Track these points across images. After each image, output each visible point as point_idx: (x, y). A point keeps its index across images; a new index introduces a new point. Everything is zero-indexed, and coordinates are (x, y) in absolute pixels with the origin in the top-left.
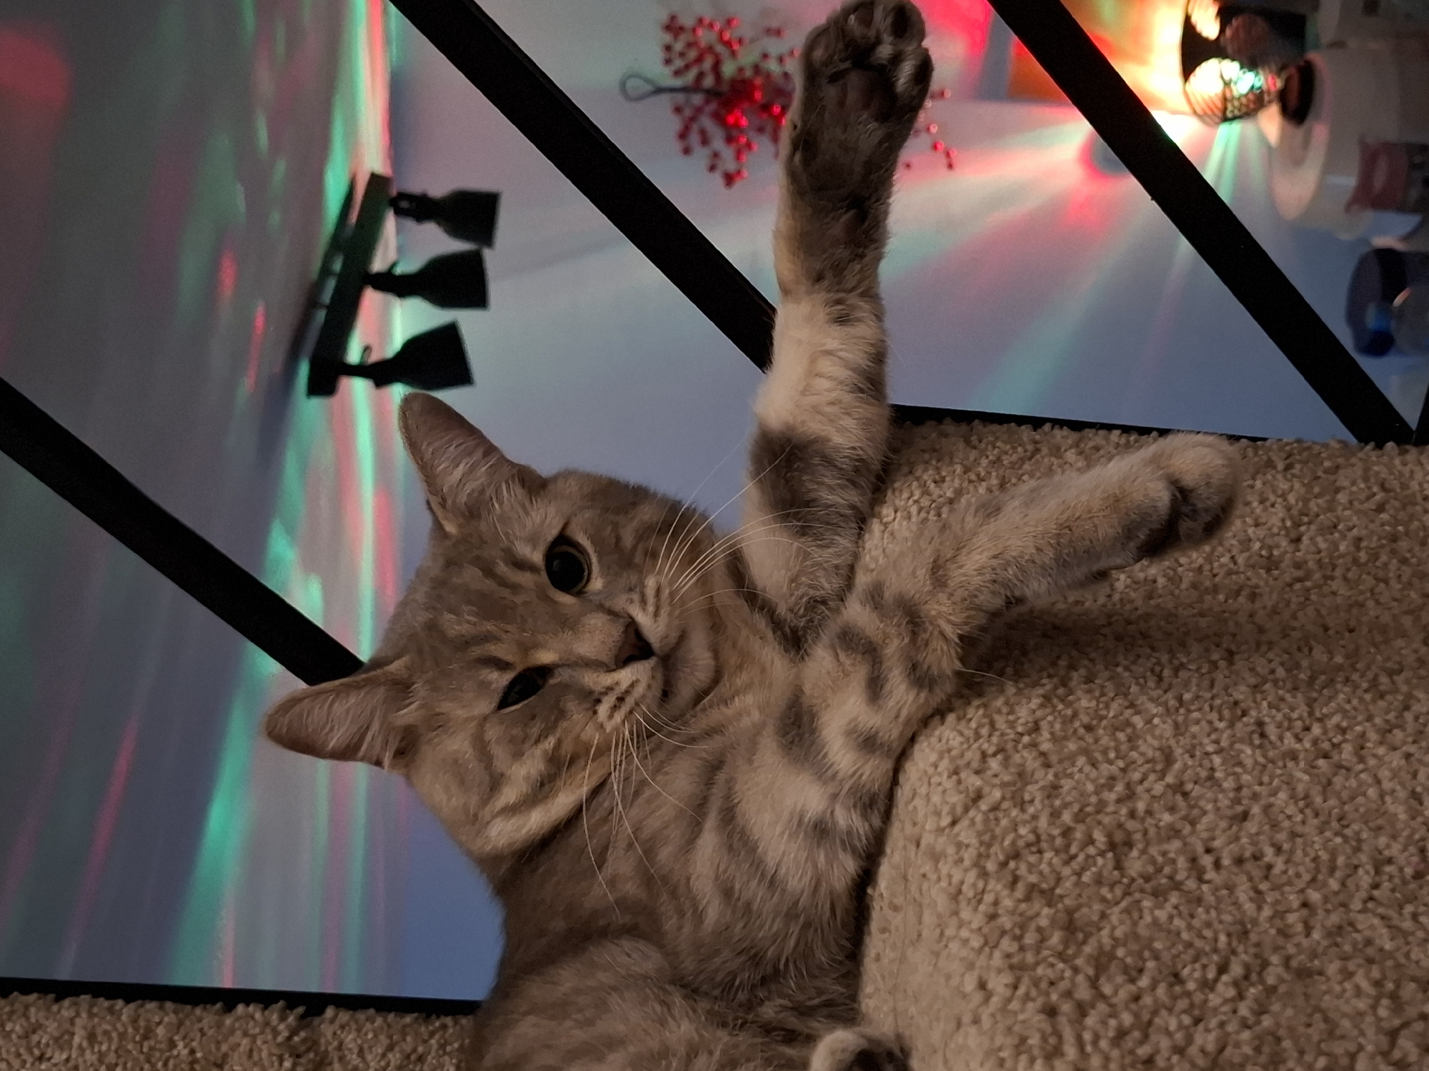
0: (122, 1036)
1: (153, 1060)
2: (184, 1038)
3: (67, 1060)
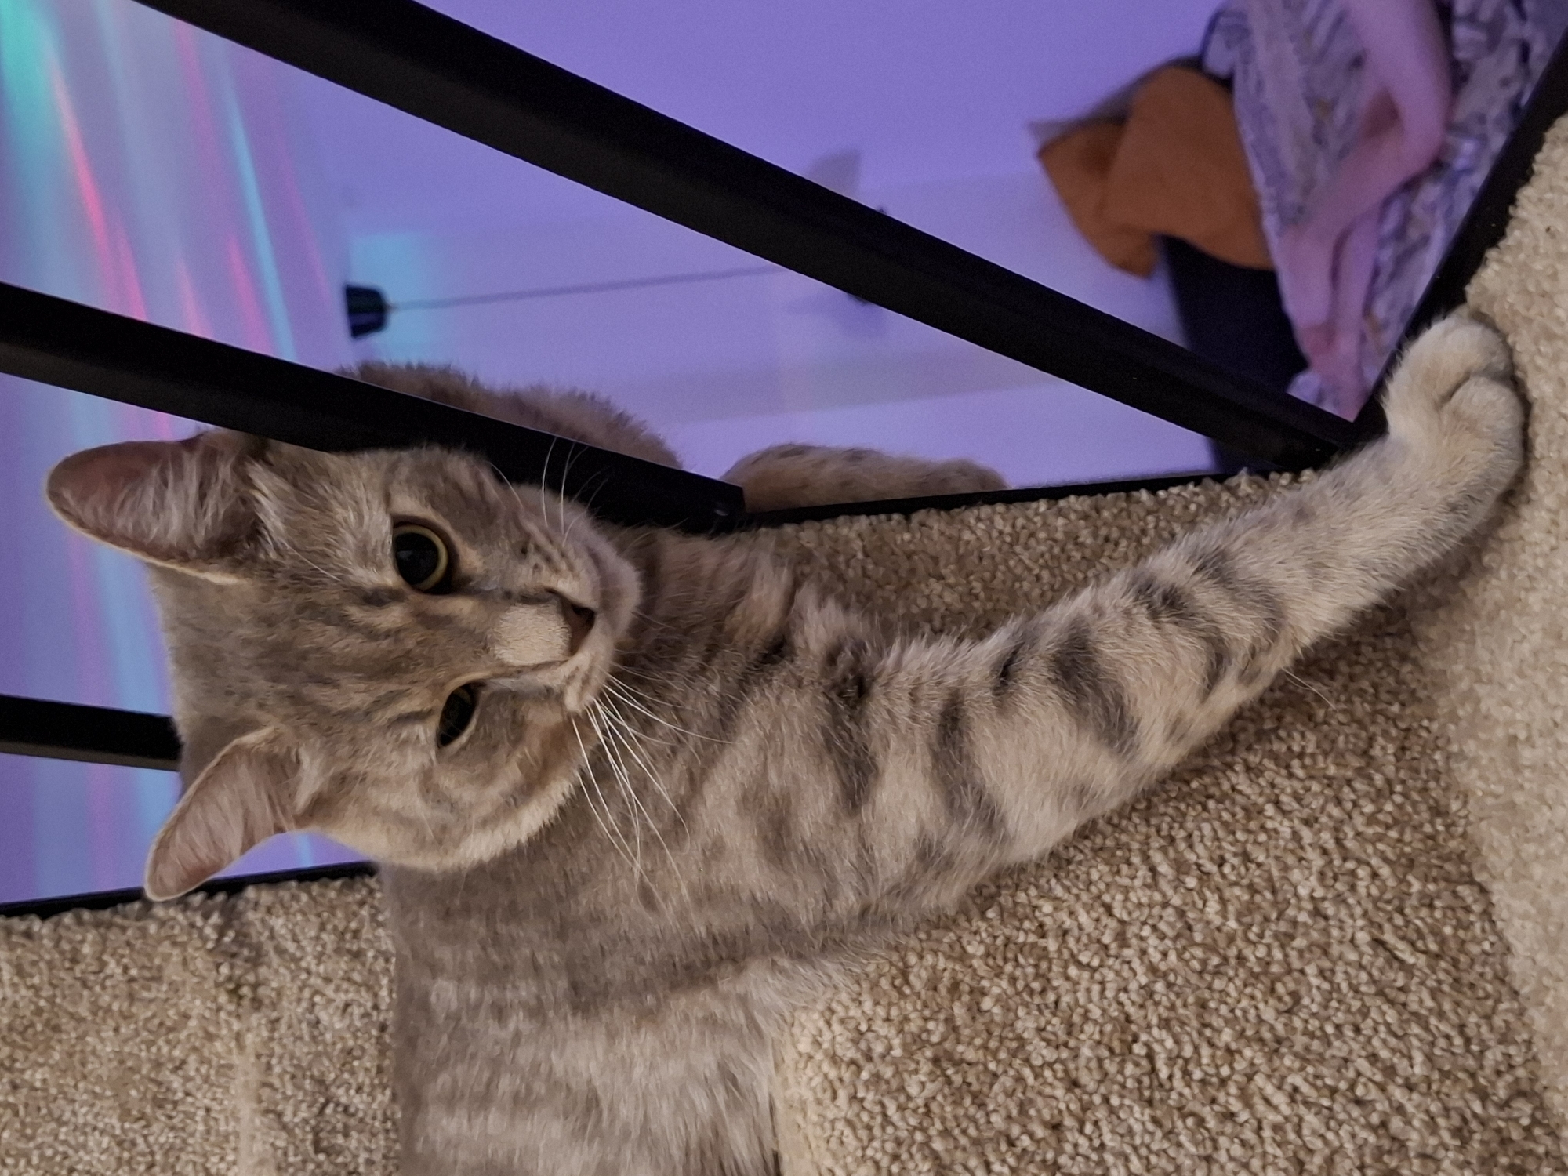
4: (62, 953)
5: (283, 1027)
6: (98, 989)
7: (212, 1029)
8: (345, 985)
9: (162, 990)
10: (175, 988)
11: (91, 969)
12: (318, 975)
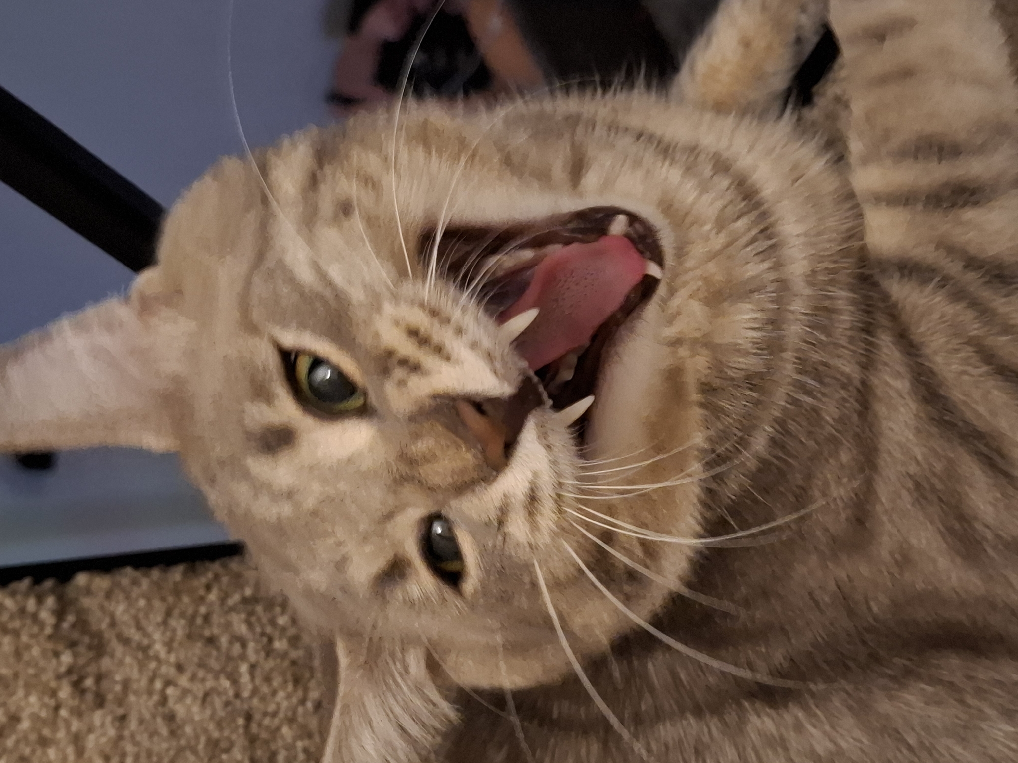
5: (133, 724)
7: (46, 732)
8: (201, 673)
12: (167, 663)
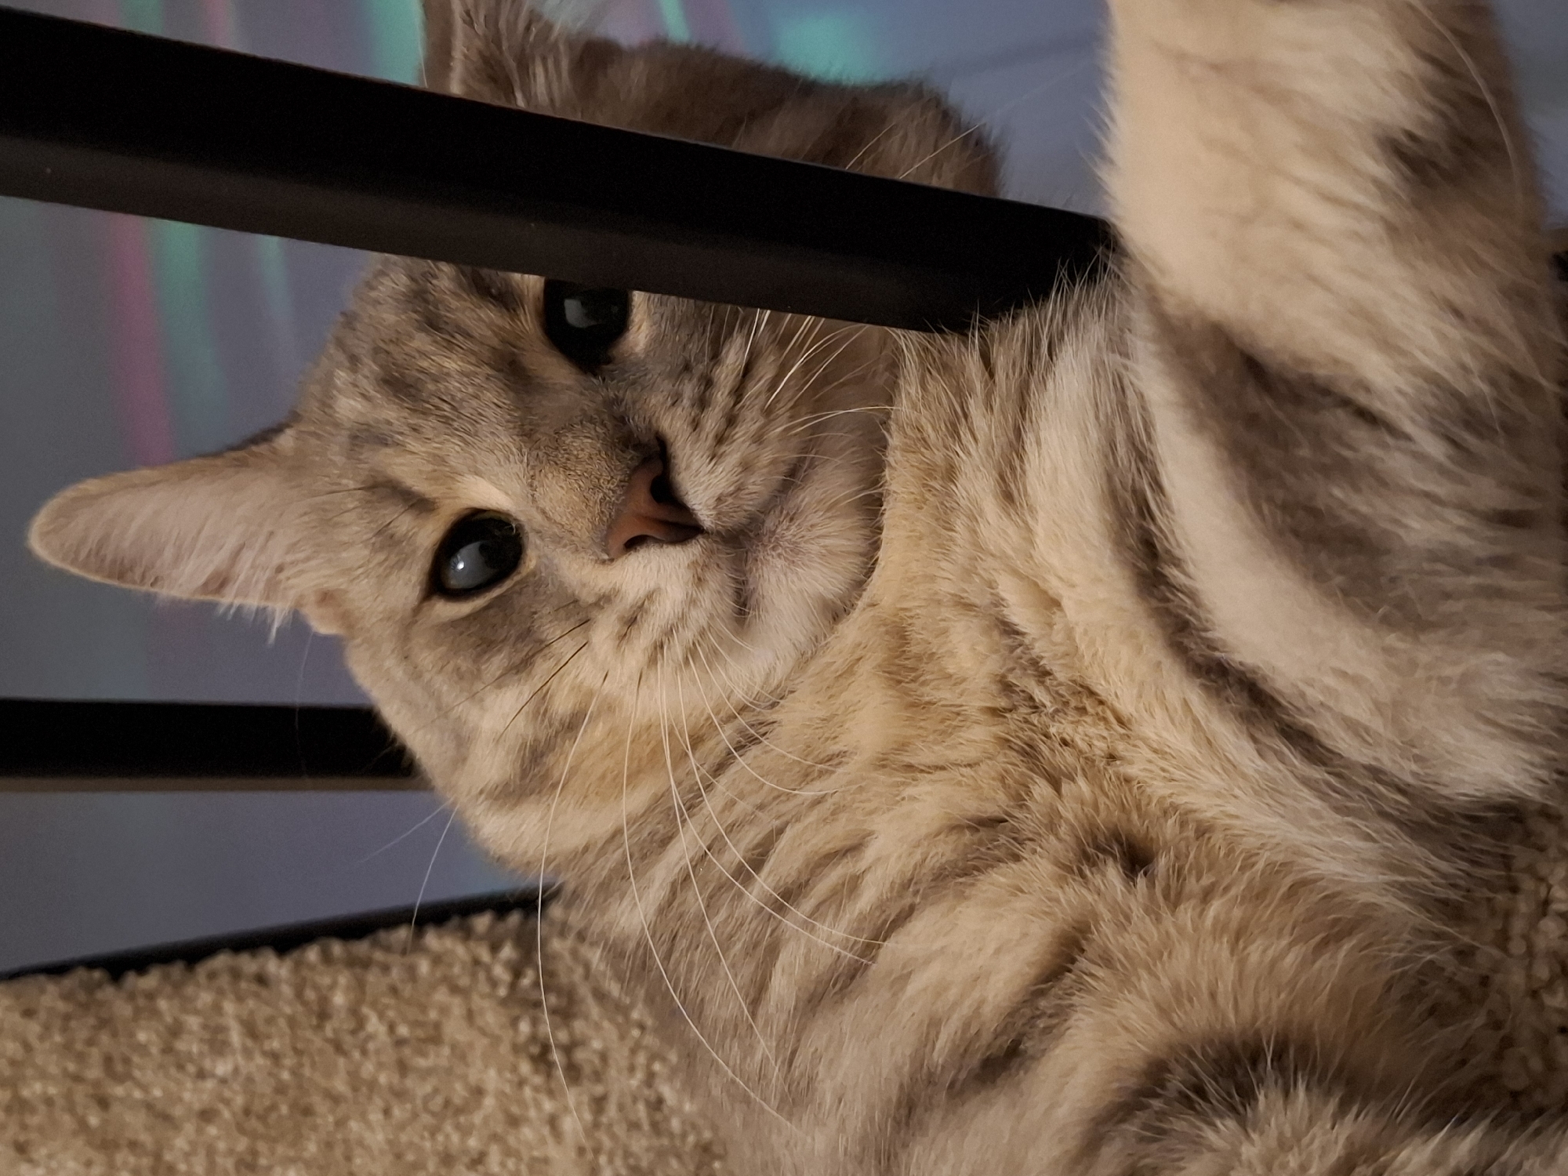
0: (292, 1022)
1: (346, 1047)
2: (374, 1005)
3: (236, 1070)
4: (305, 1003)
6: (357, 1055)
9: (441, 1056)
10: (460, 1054)
11: (345, 1026)
